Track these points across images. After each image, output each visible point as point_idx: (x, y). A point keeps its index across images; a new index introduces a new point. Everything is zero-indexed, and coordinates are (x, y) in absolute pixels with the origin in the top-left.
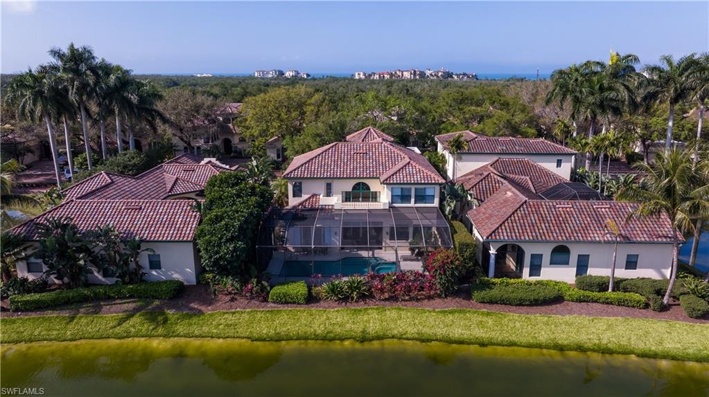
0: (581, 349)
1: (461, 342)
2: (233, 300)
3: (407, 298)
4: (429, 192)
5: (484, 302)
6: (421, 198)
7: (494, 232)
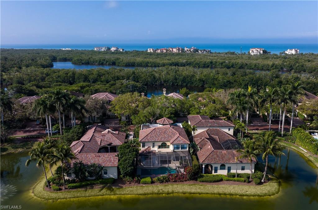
0: (225, 194)
1: (194, 193)
2: (130, 183)
3: (179, 181)
4: (185, 146)
5: (200, 182)
6: (182, 148)
7: (203, 161)
